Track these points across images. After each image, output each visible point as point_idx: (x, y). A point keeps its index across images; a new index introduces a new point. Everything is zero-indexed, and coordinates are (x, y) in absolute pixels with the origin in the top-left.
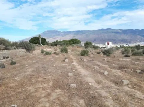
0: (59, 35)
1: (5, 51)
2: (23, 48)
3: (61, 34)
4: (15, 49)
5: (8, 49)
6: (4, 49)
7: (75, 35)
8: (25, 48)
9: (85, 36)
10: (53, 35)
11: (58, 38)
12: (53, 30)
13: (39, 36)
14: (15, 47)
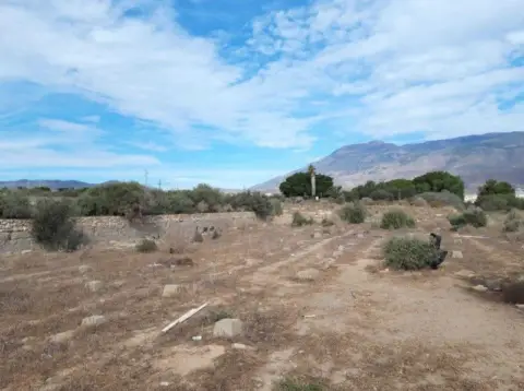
0: (389, 159)
1: (209, 215)
2: (248, 210)
3: (398, 155)
4: (229, 211)
5: (215, 211)
6: (206, 212)
7: (457, 157)
8: (255, 210)
9: (502, 158)
10: (366, 160)
11: (384, 172)
12: (366, 142)
13: (311, 168)
14: (229, 206)
